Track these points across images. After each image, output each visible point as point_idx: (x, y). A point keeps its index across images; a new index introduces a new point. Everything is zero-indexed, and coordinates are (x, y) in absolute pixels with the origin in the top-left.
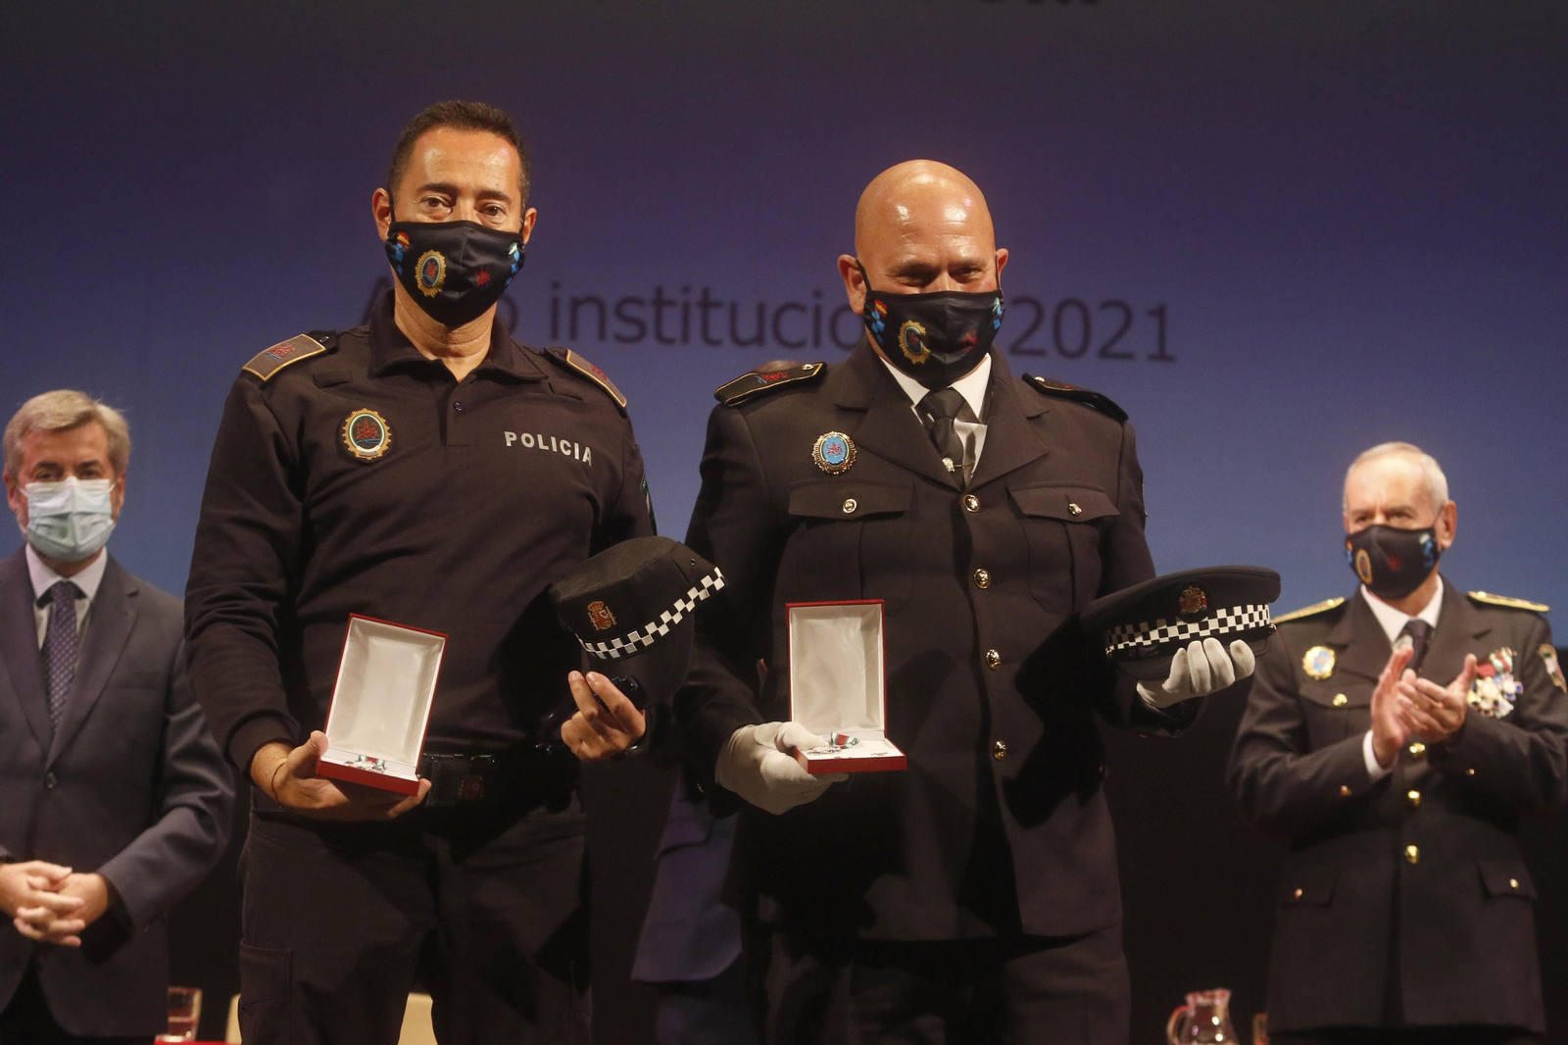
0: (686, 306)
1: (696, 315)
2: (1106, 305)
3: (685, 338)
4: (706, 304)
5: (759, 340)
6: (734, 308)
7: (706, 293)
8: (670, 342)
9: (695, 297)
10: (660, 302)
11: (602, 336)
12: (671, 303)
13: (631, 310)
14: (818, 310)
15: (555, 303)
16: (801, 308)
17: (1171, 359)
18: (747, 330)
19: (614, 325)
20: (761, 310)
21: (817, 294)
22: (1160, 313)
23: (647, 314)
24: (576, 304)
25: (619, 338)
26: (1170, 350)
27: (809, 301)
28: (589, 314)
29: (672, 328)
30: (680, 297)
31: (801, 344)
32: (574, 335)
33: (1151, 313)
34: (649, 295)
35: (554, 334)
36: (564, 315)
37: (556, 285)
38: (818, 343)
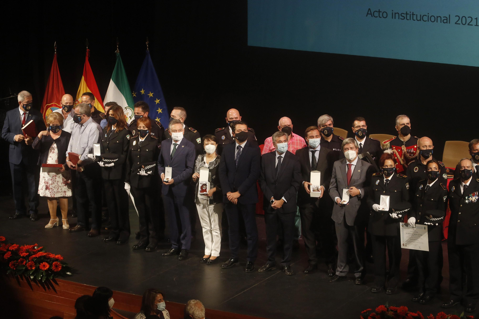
0: (410, 14)
1: (412, 16)
2: (469, 17)
4: (413, 14)
5: (420, 20)
6: (417, 15)
7: (413, 13)
8: (408, 20)
9: (411, 13)
10: (407, 14)
11: (399, 19)
12: (408, 14)
14: (428, 16)
15: (393, 13)
16: (426, 16)
18: (419, 19)
19: (401, 17)
20: (421, 16)
21: (428, 14)
22: (476, 19)
23: (405, 16)
24: (395, 14)
25: (401, 19)
26: (478, 25)
27: (427, 15)
28: (397, 15)
29: (408, 17)
30: (409, 13)
31: (426, 21)
32: (395, 18)
33: (475, 19)
34: (405, 13)
35: (392, 18)
36: (394, 15)
37: (393, 11)
38: (428, 21)
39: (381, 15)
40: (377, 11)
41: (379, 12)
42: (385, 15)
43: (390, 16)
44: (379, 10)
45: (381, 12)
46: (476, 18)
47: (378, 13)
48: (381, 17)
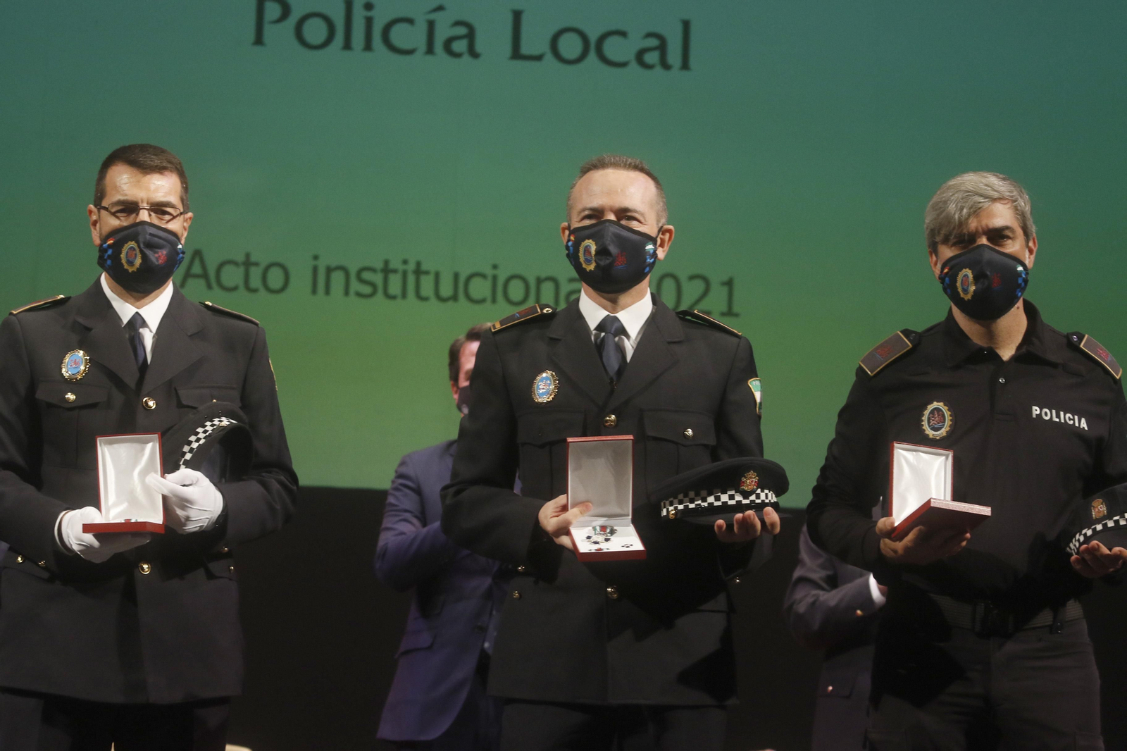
0: (405, 274)
1: (411, 279)
2: (692, 278)
3: (404, 295)
4: (419, 272)
5: (455, 298)
6: (437, 275)
7: (418, 264)
8: (394, 297)
9: (411, 267)
10: (387, 270)
11: (347, 293)
12: (395, 271)
13: (367, 276)
14: (495, 278)
15: (315, 270)
16: (484, 276)
17: (737, 315)
18: (446, 290)
19: (355, 286)
20: (456, 276)
21: (495, 267)
22: (729, 284)
23: (378, 279)
24: (329, 270)
25: (359, 294)
26: (736, 309)
27: (489, 272)
28: (338, 278)
29: (395, 287)
30: (401, 267)
31: (483, 301)
32: (327, 292)
33: (724, 284)
34: (379, 265)
35: (314, 291)
36: (321, 278)
37: (316, 258)
38: (494, 300)
39: (255, 282)
40: (235, 263)
41: (248, 263)
42: (275, 278)
43: (300, 281)
44: (248, 256)
45: (256, 264)
46: (725, 278)
47: (242, 269)
48: (255, 291)
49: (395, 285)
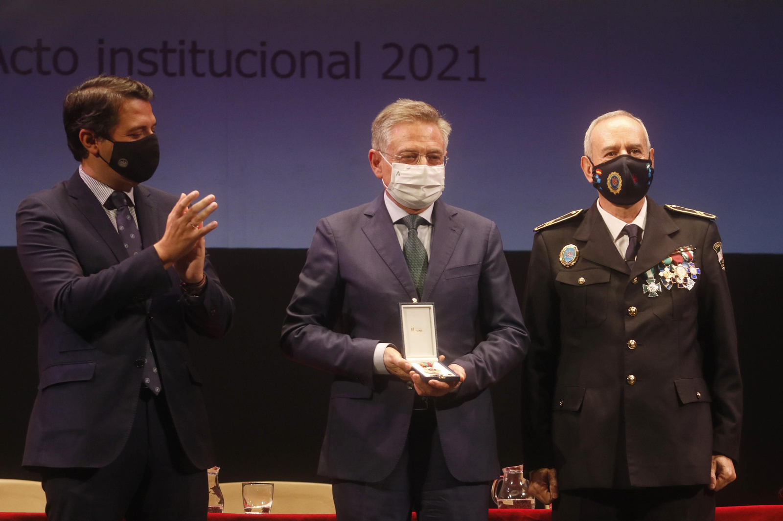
0: (182, 52)
1: (188, 58)
2: (441, 48)
3: (182, 73)
4: (194, 51)
5: (228, 73)
6: (211, 53)
7: (194, 44)
8: (173, 75)
9: (187, 46)
10: (166, 51)
12: (173, 51)
13: (147, 56)
14: (263, 54)
15: (101, 51)
16: (254, 53)
17: (483, 80)
18: (220, 67)
19: (138, 66)
20: (229, 53)
21: (263, 44)
22: (475, 51)
23: (158, 58)
24: (114, 52)
25: (141, 72)
27: (258, 48)
28: (122, 59)
29: (174, 67)
30: (178, 47)
31: (254, 75)
33: (470, 52)
34: (159, 46)
36: (107, 60)
37: (101, 41)
38: (264, 74)
39: (47, 65)
40: (28, 49)
41: (40, 49)
42: (65, 61)
43: (88, 63)
44: (39, 42)
45: (47, 49)
47: (35, 54)
48: (48, 73)
49: (174, 64)
